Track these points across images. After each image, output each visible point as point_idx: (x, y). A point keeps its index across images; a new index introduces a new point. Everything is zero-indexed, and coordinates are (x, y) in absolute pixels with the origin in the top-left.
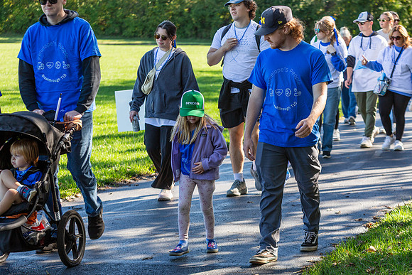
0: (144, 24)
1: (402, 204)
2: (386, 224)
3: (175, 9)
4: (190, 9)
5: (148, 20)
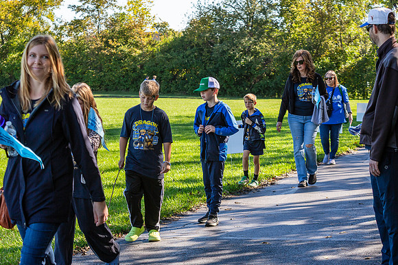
0: (102, 79)
3: (129, 65)
4: (142, 66)
5: (104, 76)
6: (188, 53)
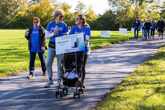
6: (103, 20)
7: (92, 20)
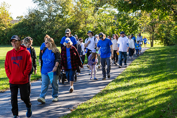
1: (83, 102)
2: (78, 110)
7: (5, 28)
